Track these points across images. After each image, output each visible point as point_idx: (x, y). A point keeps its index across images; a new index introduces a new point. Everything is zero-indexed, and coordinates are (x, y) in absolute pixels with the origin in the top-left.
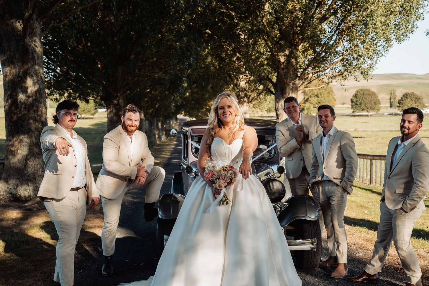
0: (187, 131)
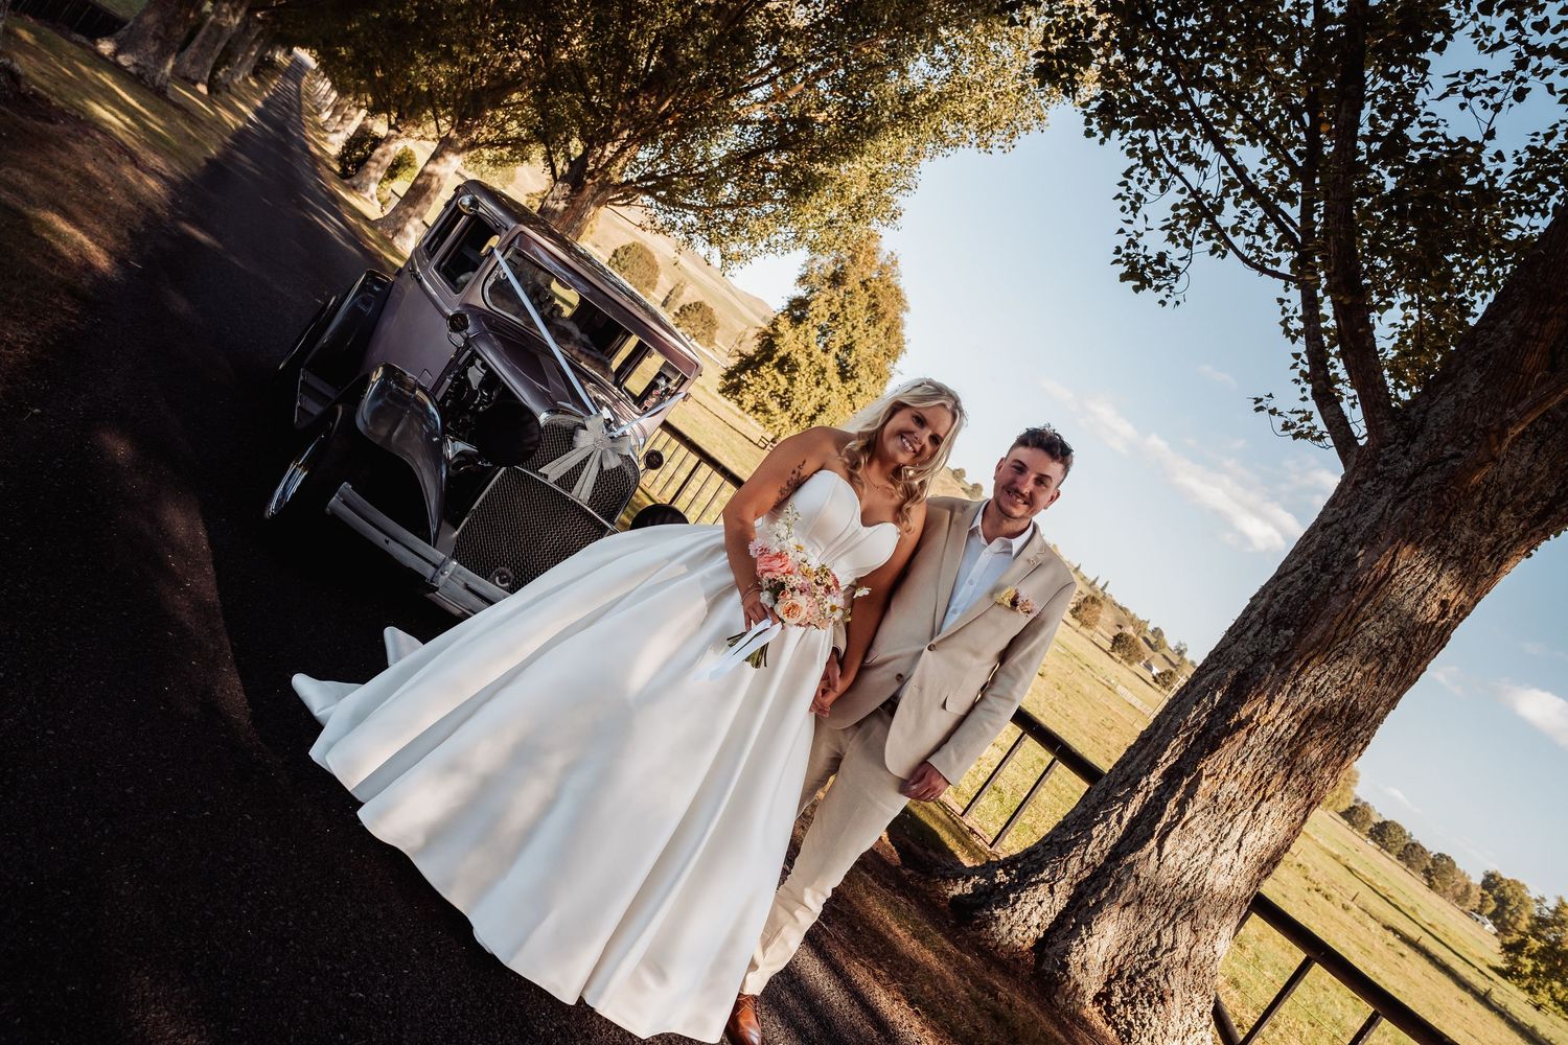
0: (507, 229)
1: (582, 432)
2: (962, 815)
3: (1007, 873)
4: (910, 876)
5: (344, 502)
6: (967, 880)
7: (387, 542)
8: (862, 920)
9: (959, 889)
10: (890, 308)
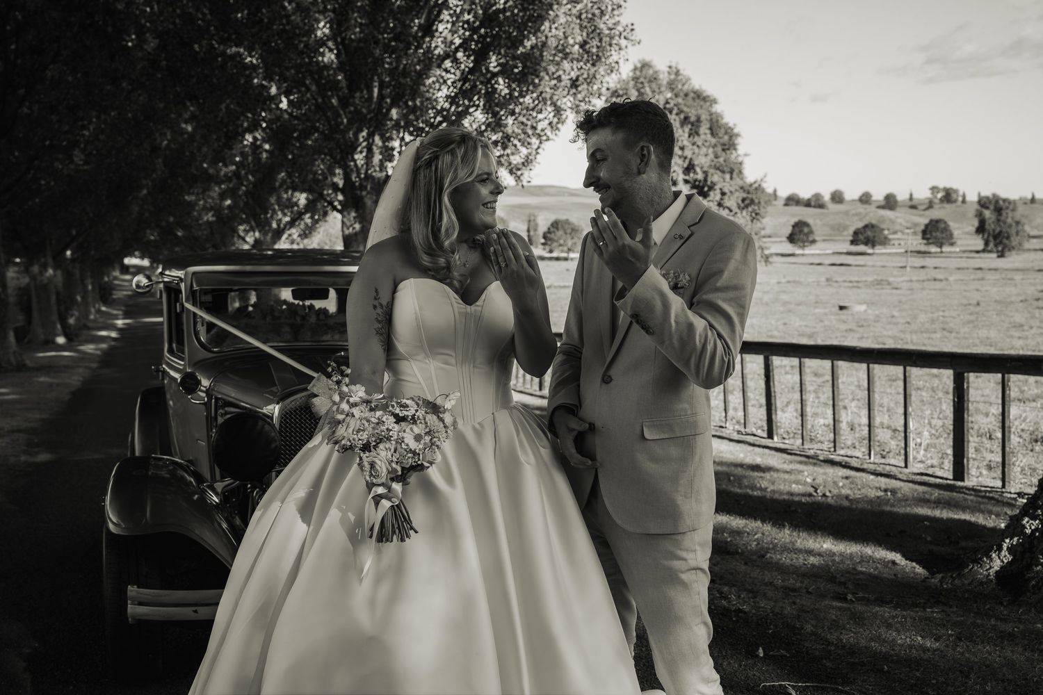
0: (181, 280)
1: (316, 401)
2: (1004, 486)
3: (1034, 518)
4: (941, 581)
5: (140, 604)
6: (1000, 549)
7: (196, 612)
8: (886, 658)
9: (998, 561)
10: (700, 111)
